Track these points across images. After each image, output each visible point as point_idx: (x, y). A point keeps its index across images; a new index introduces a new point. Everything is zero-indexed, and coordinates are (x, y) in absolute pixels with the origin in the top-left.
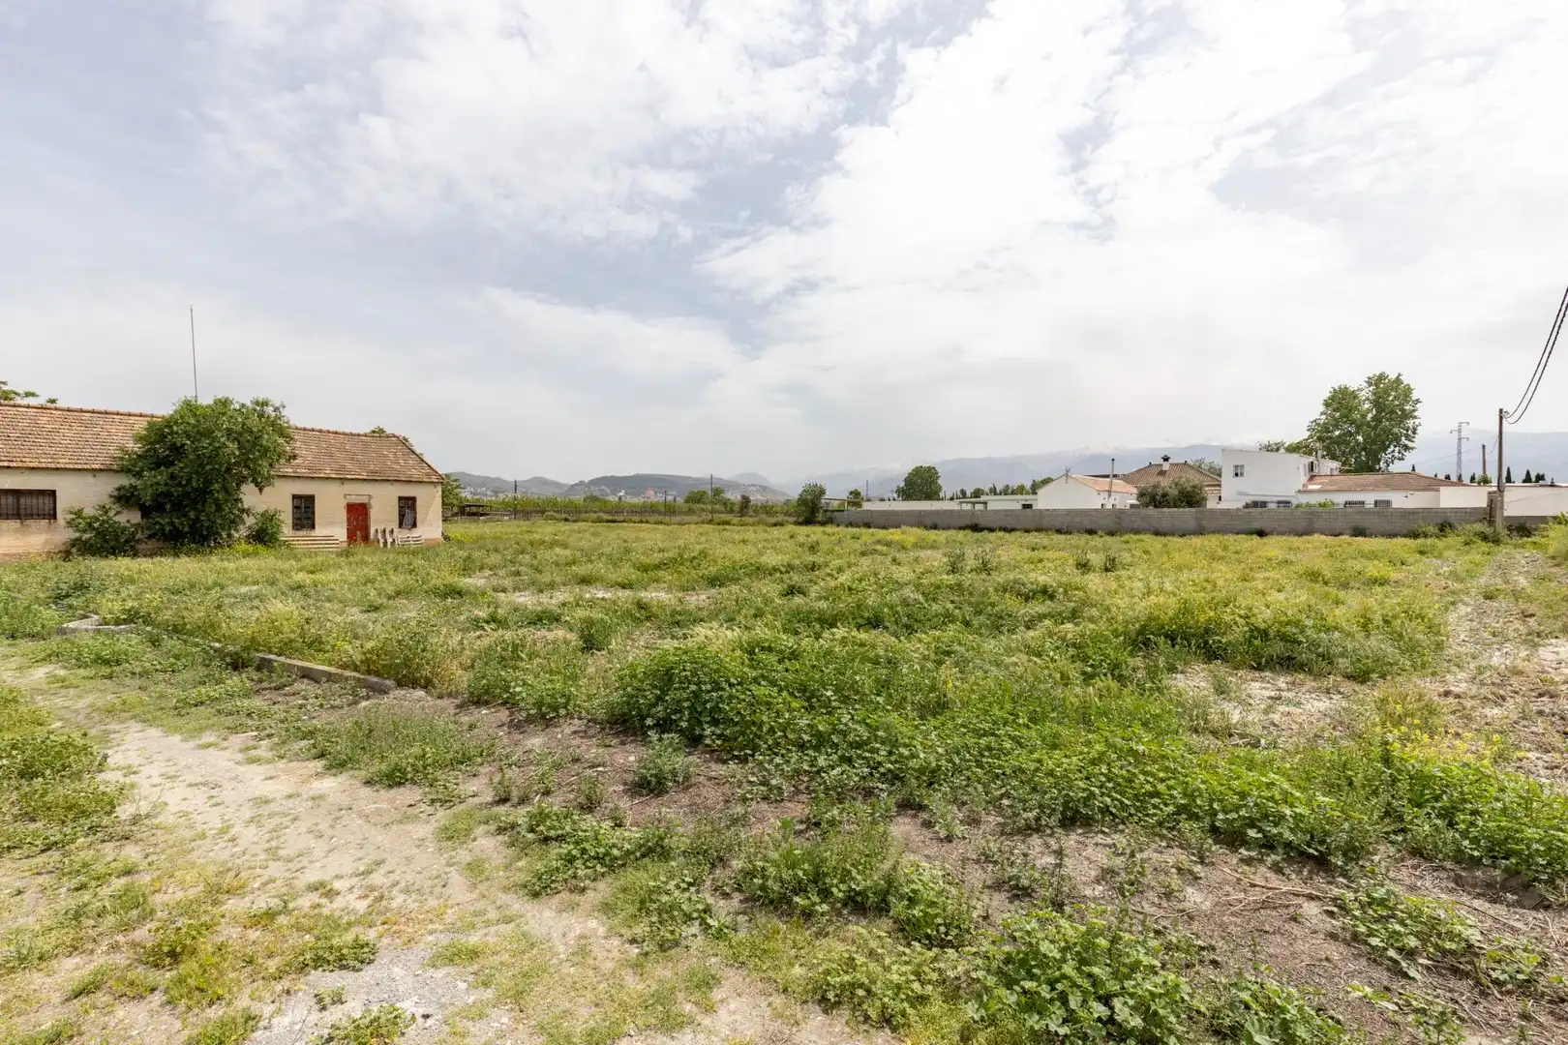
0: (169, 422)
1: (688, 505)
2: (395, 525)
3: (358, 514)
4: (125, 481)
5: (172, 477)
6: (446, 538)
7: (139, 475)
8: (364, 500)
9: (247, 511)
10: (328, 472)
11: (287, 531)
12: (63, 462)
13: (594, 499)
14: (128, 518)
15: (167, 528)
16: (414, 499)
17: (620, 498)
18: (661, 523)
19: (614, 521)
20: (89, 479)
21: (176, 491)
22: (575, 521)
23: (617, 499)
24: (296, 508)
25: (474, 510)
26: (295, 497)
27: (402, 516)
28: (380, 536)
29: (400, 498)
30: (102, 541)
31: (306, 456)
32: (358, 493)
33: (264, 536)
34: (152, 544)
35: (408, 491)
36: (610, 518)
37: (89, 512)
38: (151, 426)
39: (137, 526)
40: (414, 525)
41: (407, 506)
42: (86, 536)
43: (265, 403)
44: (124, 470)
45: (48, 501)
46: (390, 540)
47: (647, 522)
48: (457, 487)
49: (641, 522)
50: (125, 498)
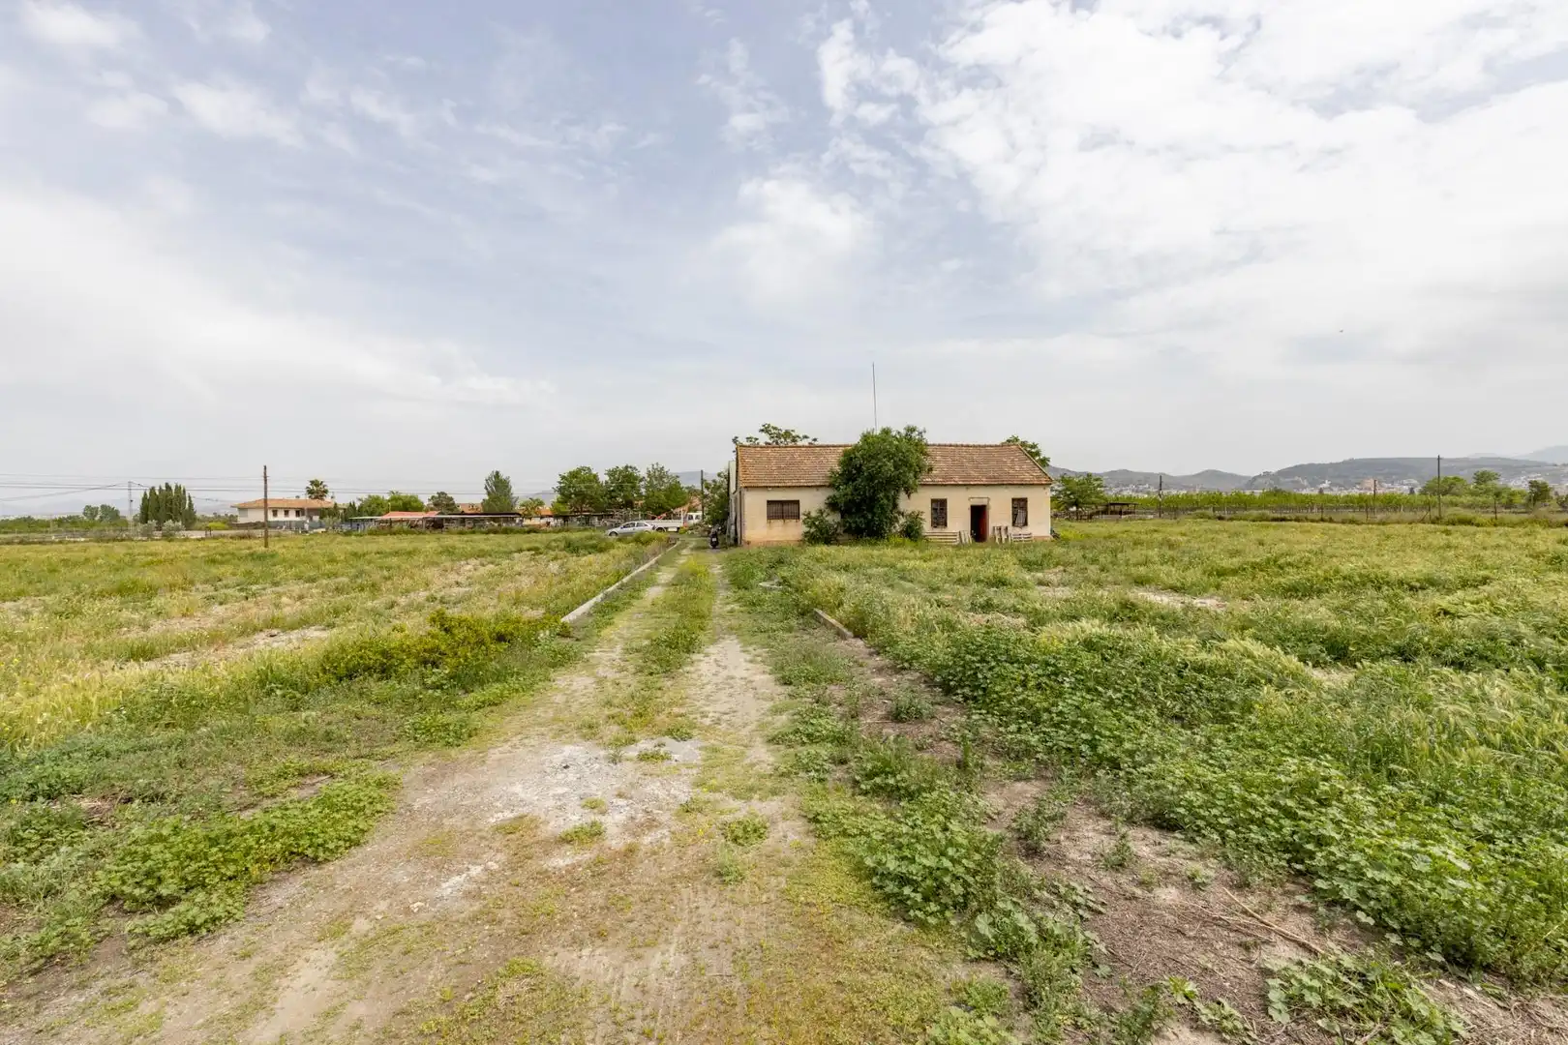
0: (856, 448)
1: (1424, 498)
2: (1009, 523)
3: (979, 514)
4: (831, 492)
5: (856, 489)
6: (1056, 536)
7: (838, 488)
8: (984, 502)
9: (900, 513)
10: (957, 480)
11: (927, 527)
12: (803, 482)
13: (1277, 492)
14: (833, 519)
15: (853, 525)
16: (1025, 500)
17: (1321, 491)
18: (1352, 522)
19: (1283, 520)
20: (814, 492)
21: (858, 499)
22: (1231, 519)
23: (1316, 492)
24: (934, 510)
25: (1117, 508)
26: (933, 501)
27: (1015, 516)
28: (996, 532)
29: (1013, 500)
30: (820, 535)
31: (940, 467)
32: (979, 496)
33: (911, 532)
34: (846, 537)
35: (1020, 493)
36: (1278, 515)
37: (814, 514)
38: (846, 454)
39: (838, 523)
40: (1026, 524)
41: (1020, 506)
42: (813, 530)
43: (913, 430)
44: (831, 486)
45: (796, 506)
46: (1004, 537)
47: (1331, 521)
48: (1099, 486)
49: (1322, 520)
50: (833, 505)
